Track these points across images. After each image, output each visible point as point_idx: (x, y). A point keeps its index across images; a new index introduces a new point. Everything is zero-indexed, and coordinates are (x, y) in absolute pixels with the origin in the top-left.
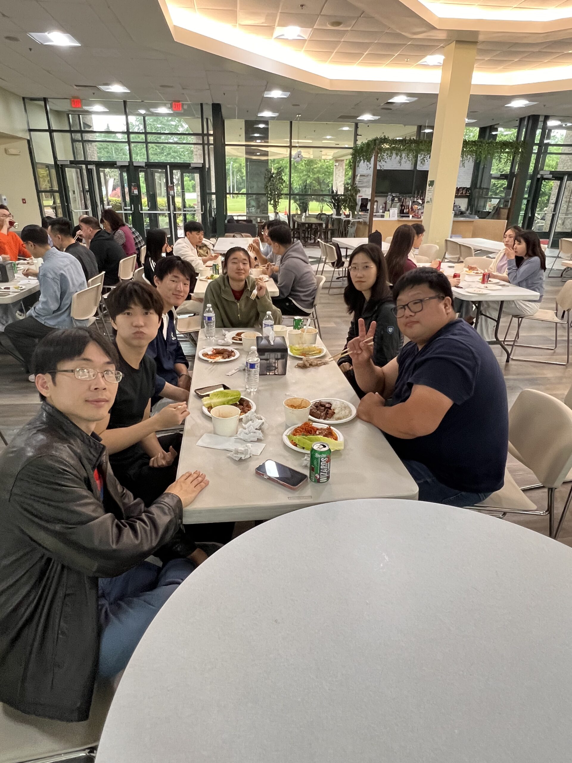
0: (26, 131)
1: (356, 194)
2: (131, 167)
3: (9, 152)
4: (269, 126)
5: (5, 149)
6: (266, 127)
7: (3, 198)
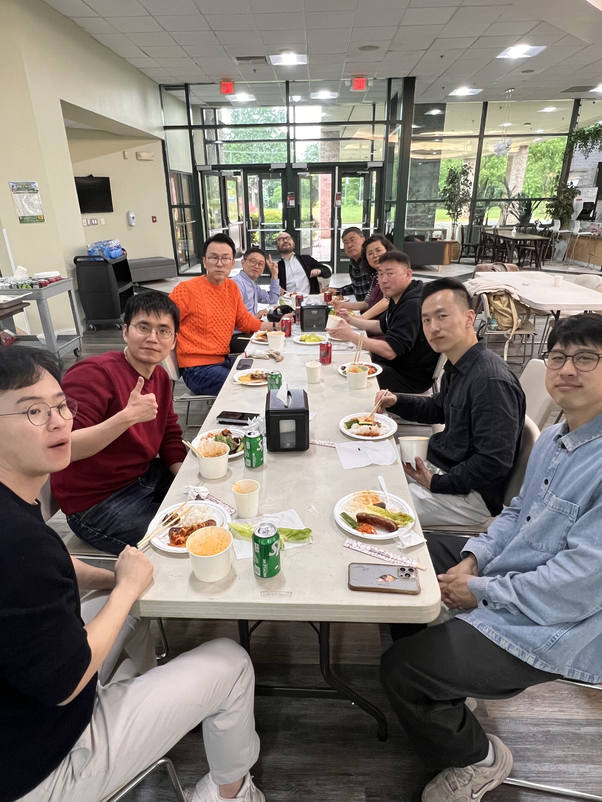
0: (161, 129)
2: (289, 171)
3: (141, 157)
4: (447, 112)
5: (136, 153)
6: (442, 113)
7: (131, 216)
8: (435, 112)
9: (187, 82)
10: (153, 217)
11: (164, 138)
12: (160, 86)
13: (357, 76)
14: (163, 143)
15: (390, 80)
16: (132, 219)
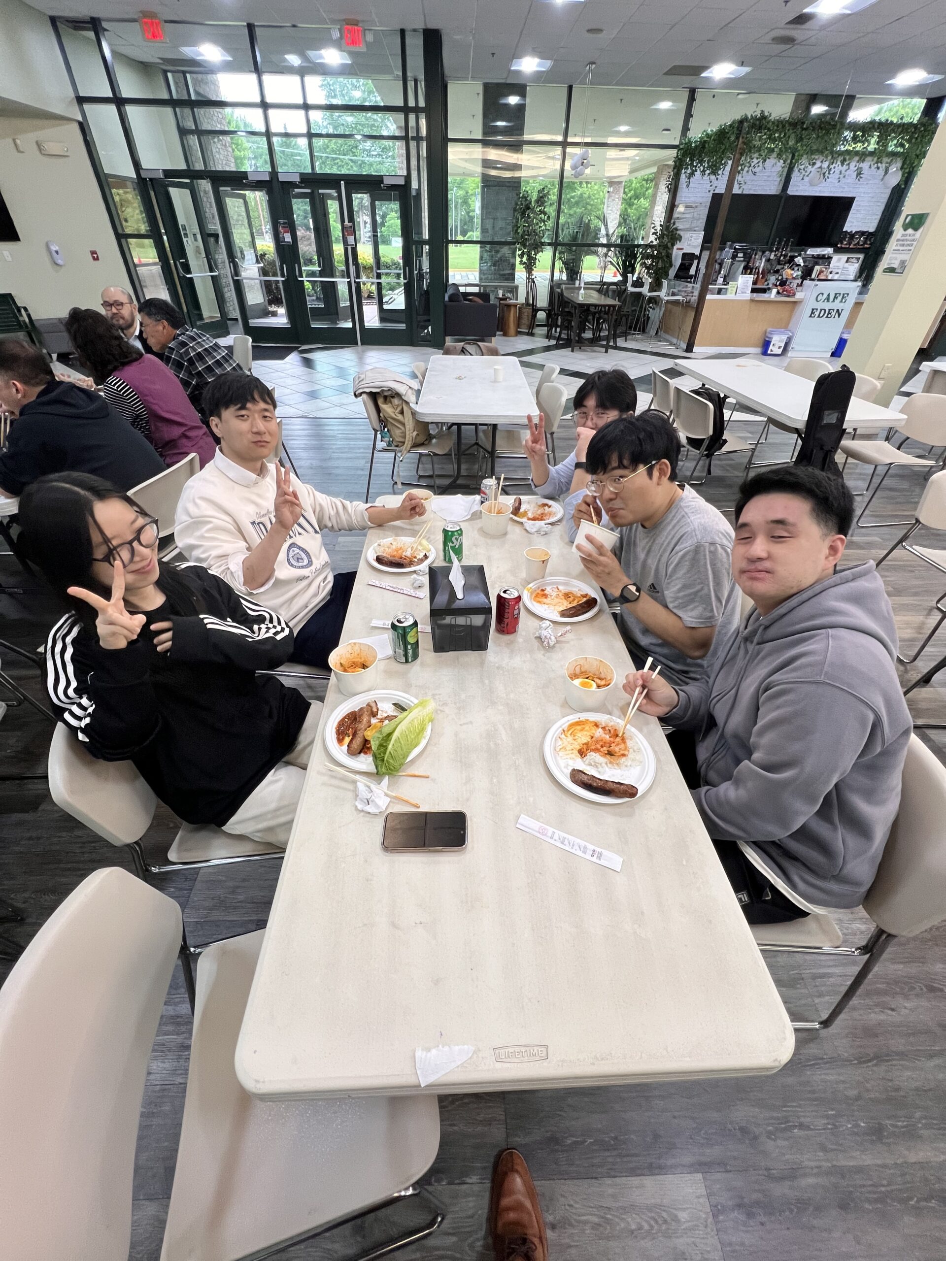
0: (71, 101)
1: (673, 245)
2: (275, 184)
3: (47, 150)
4: (528, 100)
5: (37, 142)
6: (522, 102)
7: (54, 248)
8: (513, 100)
9: (95, 15)
10: (93, 253)
11: (80, 119)
12: (53, 20)
13: (348, 22)
14: (83, 127)
15: (403, 32)
16: (55, 254)
